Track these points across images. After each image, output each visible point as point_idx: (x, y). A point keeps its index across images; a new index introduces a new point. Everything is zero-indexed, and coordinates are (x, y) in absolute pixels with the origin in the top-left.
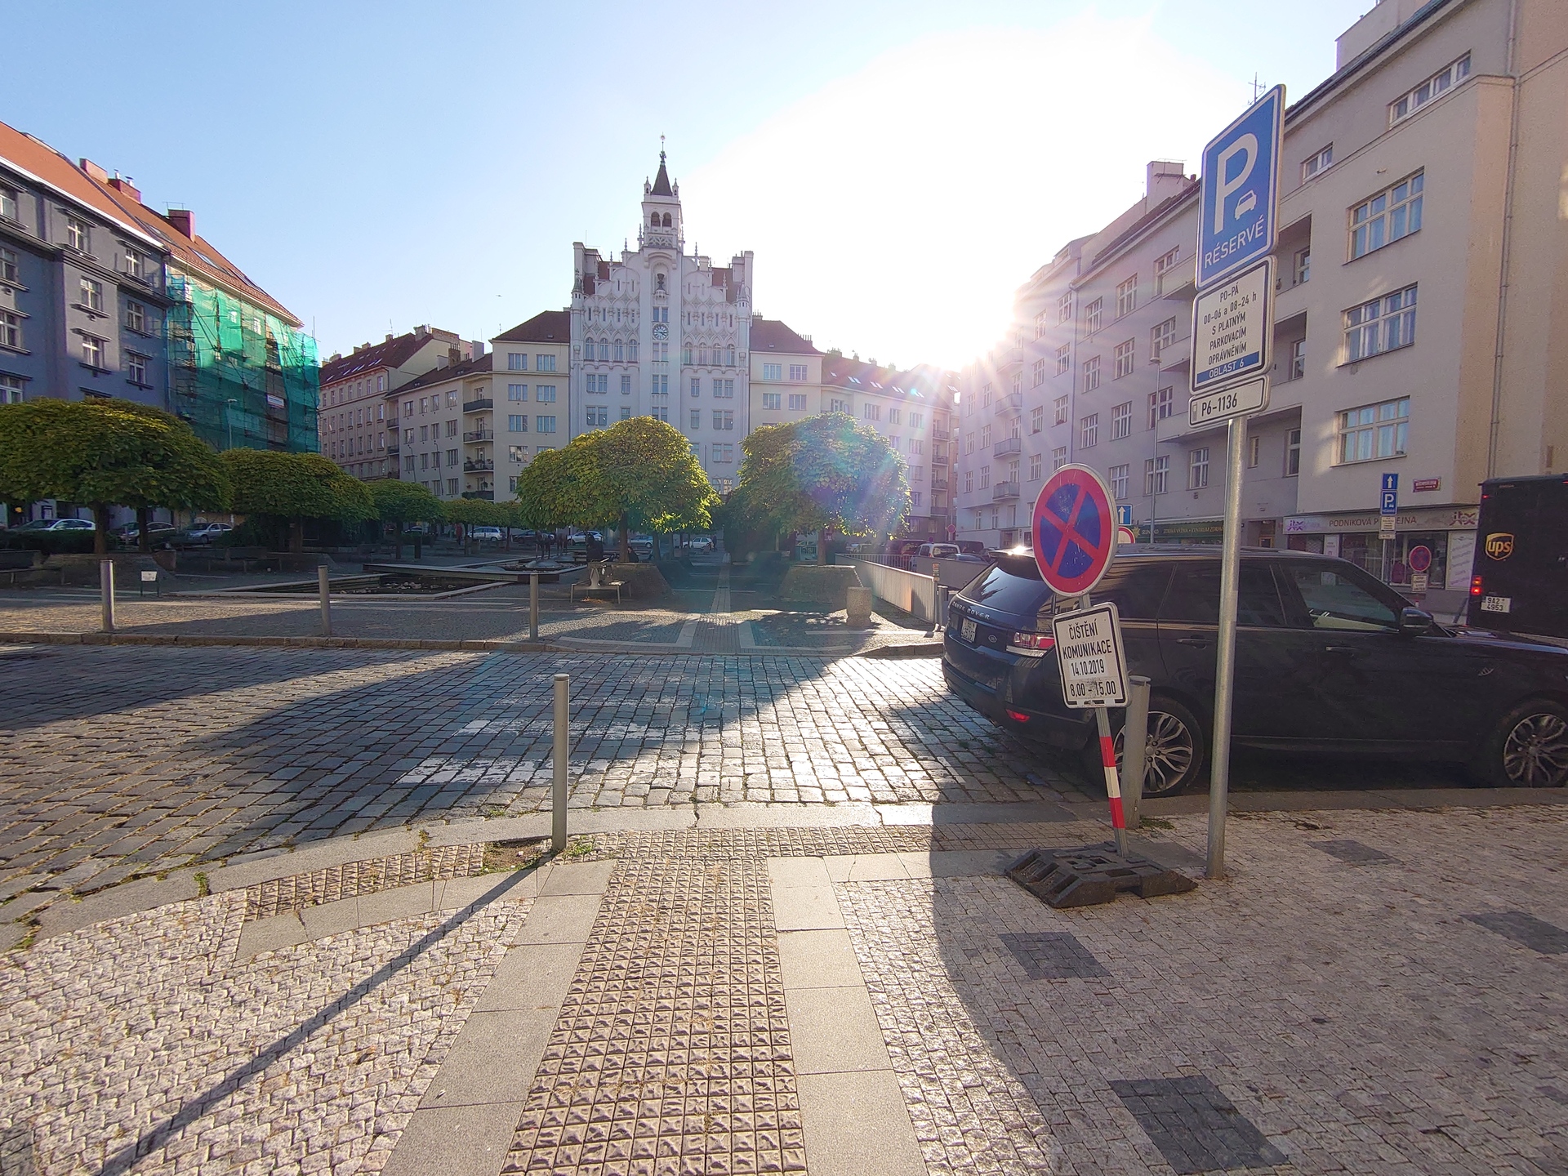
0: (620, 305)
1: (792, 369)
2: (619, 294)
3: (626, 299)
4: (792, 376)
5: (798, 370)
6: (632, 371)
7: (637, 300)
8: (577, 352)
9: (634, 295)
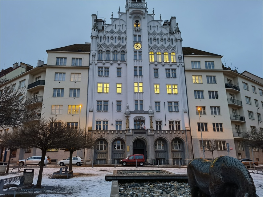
0: (117, 35)
1: (206, 64)
2: (116, 31)
3: (119, 32)
4: (206, 67)
5: (209, 64)
6: (123, 66)
7: (125, 33)
8: (94, 56)
9: (123, 31)
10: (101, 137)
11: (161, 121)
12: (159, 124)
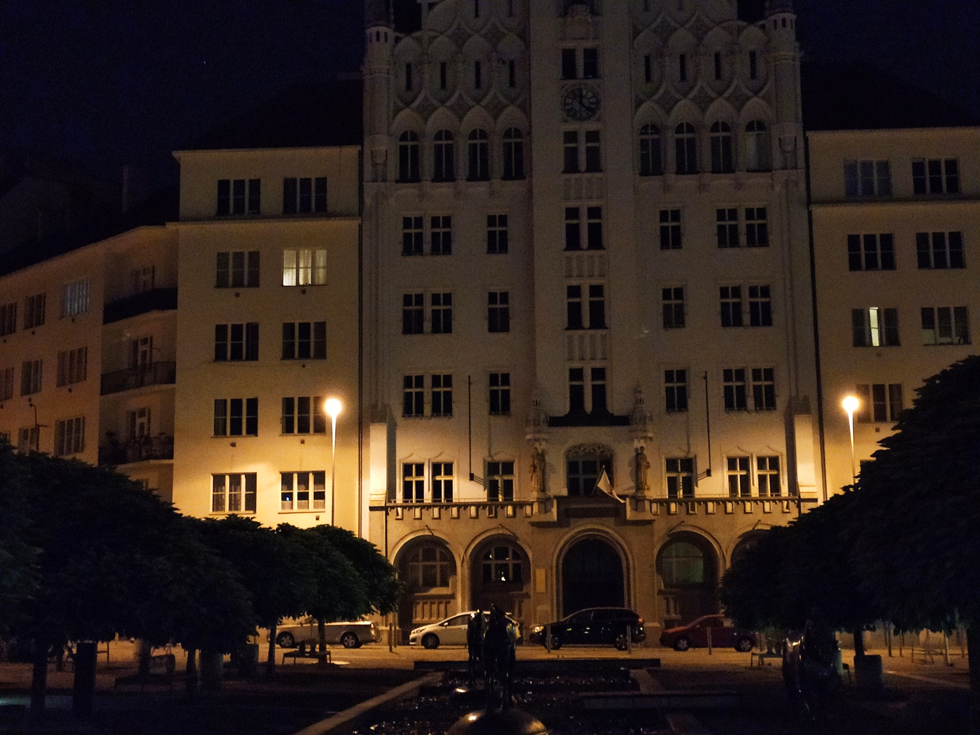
3: (494, 32)
4: (919, 184)
5: (936, 171)
8: (380, 161)
10: (427, 533)
11: (691, 456)
12: (682, 470)
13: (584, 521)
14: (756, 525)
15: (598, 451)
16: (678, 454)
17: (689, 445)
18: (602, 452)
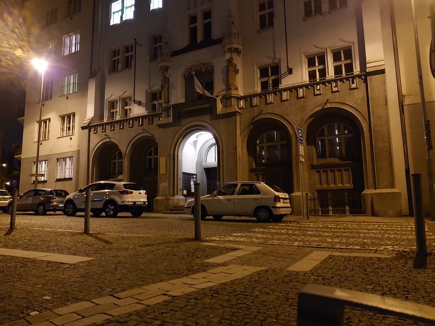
10: (108, 140)
11: (276, 61)
12: (272, 75)
13: (191, 119)
14: (326, 104)
15: (204, 68)
16: (267, 61)
17: (274, 53)
18: (206, 68)
